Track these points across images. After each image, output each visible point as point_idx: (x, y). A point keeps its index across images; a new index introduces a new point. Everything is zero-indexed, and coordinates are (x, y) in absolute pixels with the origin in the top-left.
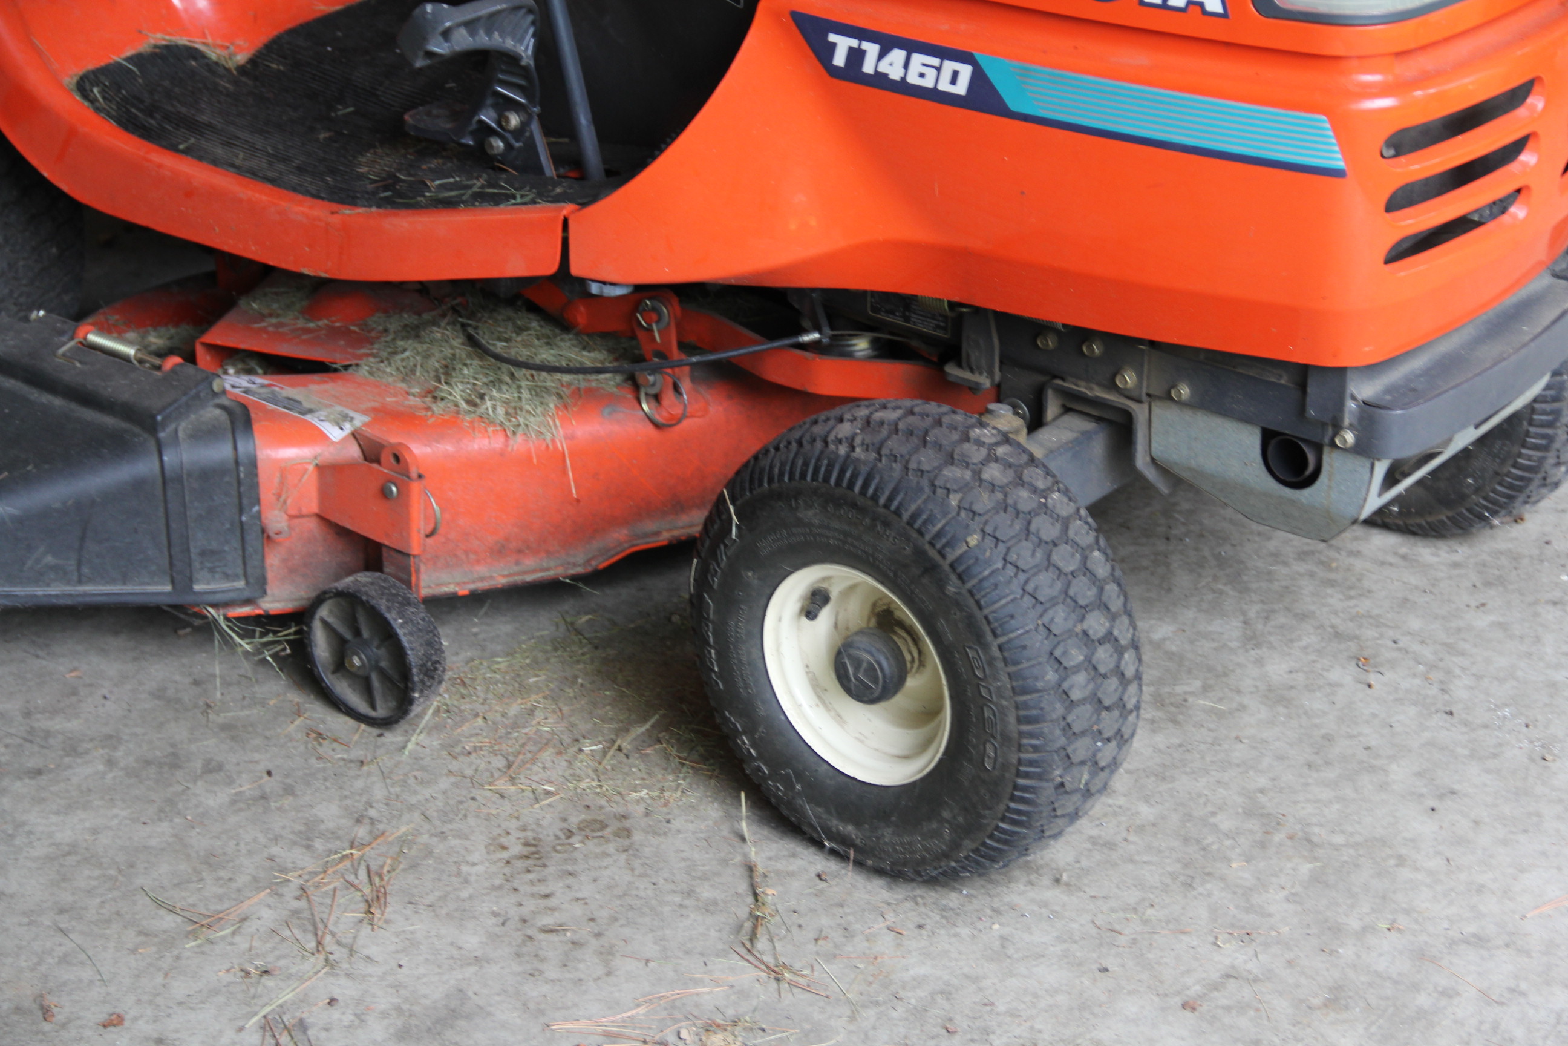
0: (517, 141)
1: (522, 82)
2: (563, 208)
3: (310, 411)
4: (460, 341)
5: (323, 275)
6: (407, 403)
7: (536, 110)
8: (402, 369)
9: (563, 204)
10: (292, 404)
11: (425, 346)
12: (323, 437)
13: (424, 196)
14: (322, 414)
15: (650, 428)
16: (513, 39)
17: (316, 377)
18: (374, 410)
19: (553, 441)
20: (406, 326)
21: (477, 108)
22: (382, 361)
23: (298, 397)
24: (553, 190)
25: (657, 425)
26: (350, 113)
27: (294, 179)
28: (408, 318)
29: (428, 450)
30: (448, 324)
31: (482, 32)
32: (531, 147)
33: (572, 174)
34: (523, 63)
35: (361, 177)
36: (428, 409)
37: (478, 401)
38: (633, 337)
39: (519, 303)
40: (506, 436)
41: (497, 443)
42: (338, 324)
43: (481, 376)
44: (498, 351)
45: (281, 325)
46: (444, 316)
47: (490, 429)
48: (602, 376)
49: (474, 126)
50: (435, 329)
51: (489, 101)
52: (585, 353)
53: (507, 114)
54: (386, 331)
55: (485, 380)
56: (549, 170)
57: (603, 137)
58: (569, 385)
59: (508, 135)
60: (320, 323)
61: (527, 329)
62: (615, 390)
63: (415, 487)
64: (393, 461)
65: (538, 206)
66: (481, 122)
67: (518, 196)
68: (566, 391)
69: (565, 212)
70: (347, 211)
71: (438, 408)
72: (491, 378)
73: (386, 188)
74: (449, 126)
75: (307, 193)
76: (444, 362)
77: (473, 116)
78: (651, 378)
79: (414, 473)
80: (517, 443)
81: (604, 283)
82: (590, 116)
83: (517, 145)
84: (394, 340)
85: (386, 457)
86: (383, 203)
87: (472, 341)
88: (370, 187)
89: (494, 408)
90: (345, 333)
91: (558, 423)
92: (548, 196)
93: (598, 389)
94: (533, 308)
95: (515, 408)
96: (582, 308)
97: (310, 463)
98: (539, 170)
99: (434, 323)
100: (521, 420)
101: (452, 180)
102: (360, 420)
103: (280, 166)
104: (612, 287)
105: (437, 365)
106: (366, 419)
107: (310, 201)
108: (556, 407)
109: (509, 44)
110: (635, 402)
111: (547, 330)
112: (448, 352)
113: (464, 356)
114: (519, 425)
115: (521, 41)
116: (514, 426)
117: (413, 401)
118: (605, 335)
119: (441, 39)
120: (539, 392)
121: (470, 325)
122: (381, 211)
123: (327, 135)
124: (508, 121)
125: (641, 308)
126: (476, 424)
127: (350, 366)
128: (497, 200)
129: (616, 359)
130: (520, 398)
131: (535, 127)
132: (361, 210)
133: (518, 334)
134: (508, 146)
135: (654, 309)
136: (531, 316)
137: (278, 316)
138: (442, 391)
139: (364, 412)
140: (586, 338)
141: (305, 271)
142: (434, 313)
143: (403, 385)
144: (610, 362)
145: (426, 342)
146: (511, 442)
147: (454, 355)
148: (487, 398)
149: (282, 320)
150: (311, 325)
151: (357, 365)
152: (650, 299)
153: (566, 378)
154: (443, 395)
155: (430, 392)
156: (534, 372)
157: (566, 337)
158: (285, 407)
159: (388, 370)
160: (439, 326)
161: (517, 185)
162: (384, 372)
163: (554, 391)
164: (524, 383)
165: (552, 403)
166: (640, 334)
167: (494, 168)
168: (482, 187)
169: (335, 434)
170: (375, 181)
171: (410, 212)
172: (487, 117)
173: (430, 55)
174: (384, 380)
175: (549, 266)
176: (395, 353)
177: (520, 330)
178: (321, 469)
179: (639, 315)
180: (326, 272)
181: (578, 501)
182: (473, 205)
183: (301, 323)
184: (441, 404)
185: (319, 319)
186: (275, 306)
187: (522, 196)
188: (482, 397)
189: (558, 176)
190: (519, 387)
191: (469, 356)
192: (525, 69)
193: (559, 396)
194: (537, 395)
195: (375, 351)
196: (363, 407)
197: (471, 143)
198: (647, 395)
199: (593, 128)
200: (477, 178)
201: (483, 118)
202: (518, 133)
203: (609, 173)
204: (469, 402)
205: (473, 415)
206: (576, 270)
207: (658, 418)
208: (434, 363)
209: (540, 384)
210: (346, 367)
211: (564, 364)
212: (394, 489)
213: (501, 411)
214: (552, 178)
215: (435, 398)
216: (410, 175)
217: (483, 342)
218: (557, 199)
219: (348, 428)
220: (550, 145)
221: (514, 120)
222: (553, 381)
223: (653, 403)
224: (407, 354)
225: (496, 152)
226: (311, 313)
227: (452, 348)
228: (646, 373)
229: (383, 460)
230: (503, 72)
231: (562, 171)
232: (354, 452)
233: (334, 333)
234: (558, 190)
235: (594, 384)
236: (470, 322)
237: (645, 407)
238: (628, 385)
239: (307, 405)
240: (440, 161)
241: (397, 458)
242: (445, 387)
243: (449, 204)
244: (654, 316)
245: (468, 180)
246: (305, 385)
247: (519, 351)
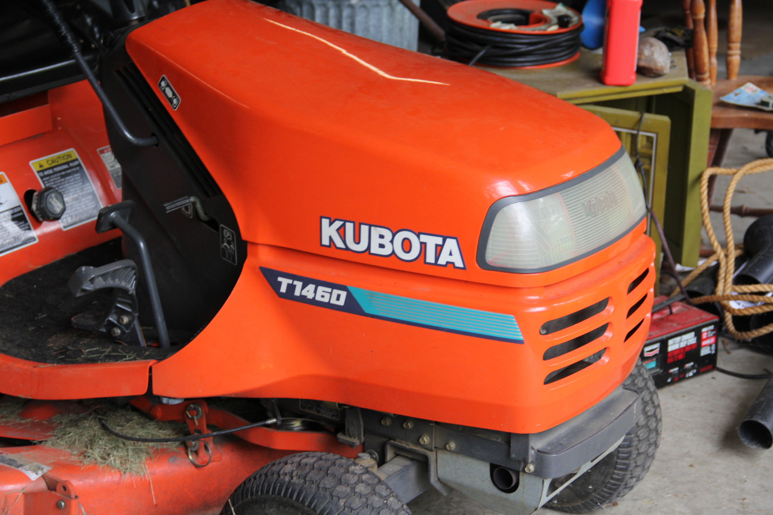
0: (127, 329)
1: (130, 302)
2: (149, 362)
3: (21, 466)
4: (98, 427)
5: (29, 397)
6: (70, 459)
7: (137, 314)
8: (69, 442)
9: (149, 360)
10: (11, 462)
11: (81, 430)
12: (27, 479)
13: (80, 357)
14: (27, 467)
15: (193, 468)
16: (125, 281)
17: (25, 448)
18: (54, 463)
19: (144, 476)
20: (71, 420)
21: (107, 314)
22: (58, 439)
23: (15, 459)
24: (144, 353)
25: (196, 466)
26: (45, 317)
27: (16, 351)
28: (72, 416)
29: (81, 483)
30: (92, 419)
31: (109, 279)
32: (134, 332)
33: (154, 345)
34: (130, 293)
35: (49, 348)
36: (81, 462)
37: (106, 457)
38: (185, 422)
39: (128, 407)
40: (120, 474)
41: (116, 478)
42: (36, 421)
43: (108, 445)
44: (117, 432)
45: (7, 422)
46: (90, 414)
47: (113, 471)
48: (169, 443)
49: (106, 323)
50: (85, 421)
51: (113, 311)
52: (161, 431)
53: (122, 317)
54: (61, 423)
55: (110, 446)
56: (143, 343)
57: (169, 326)
58: (153, 447)
59: (123, 327)
60: (28, 420)
61: (132, 420)
62: (175, 449)
63: (74, 503)
64: (62, 489)
65: (137, 361)
66: (109, 321)
67: (127, 356)
68: (151, 451)
69: (150, 364)
70: (42, 366)
71: (86, 461)
72: (113, 445)
73: (62, 354)
74: (93, 323)
75: (22, 357)
76: (90, 438)
77: (106, 318)
78: (193, 443)
79: (73, 495)
80: (126, 477)
81: (170, 398)
82: (163, 317)
83: (127, 331)
84: (65, 427)
85: (59, 488)
86: (59, 361)
87: (104, 427)
88: (54, 353)
89: (115, 460)
90: (40, 425)
91: (147, 467)
92: (142, 356)
93: (166, 449)
94: (135, 409)
95: (125, 460)
96: (159, 409)
97: (20, 492)
98: (138, 343)
99: (85, 418)
100: (128, 466)
101: (95, 349)
102: (46, 469)
103: (9, 345)
104: (174, 400)
105: (86, 439)
106: (49, 468)
107: (23, 361)
108: (146, 459)
109: (123, 284)
110: (185, 455)
111: (142, 420)
112: (92, 433)
113: (100, 435)
114: (127, 469)
115: (129, 282)
116: (124, 469)
117: (74, 458)
118: (171, 422)
119: (89, 283)
120: (137, 451)
121: (103, 419)
122: (59, 365)
123: (33, 328)
124: (122, 320)
125: (188, 409)
126: (105, 469)
127: (42, 441)
128: (117, 358)
129: (176, 434)
130: (128, 455)
131: (136, 323)
132: (49, 365)
133: (127, 423)
134: (123, 332)
135: (194, 409)
136: (134, 413)
137: (6, 418)
138: (88, 452)
139: (49, 465)
140: (161, 423)
141: (20, 396)
142: (85, 413)
143: (69, 450)
144: (173, 435)
145: (80, 429)
146: (123, 477)
147: (95, 434)
148: (111, 455)
149: (8, 419)
150: (23, 421)
151: (46, 441)
152: (193, 404)
153: (151, 444)
154: (89, 454)
155: (82, 453)
156: (135, 442)
157: (152, 423)
158: (8, 464)
159: (61, 443)
160: (88, 420)
161: (127, 351)
162: (59, 444)
163: (145, 451)
164: (130, 447)
165: (144, 457)
166: (188, 421)
167: (115, 343)
168: (109, 352)
169: (33, 477)
170: (56, 351)
171: (73, 365)
172: (112, 318)
173: (84, 290)
174: (59, 448)
175: (142, 390)
176: (65, 434)
177: (128, 421)
178: (27, 495)
179: (187, 412)
180: (31, 396)
181: (157, 505)
182: (105, 361)
183: (18, 421)
184: (88, 459)
185: (27, 419)
186: (5, 413)
187: (129, 356)
188: (109, 455)
189: (148, 346)
190: (127, 449)
191: (103, 435)
192: (131, 295)
193: (148, 453)
194: (136, 453)
195: (55, 434)
196: (48, 462)
197: (104, 331)
198: (191, 451)
199: (164, 323)
200: (107, 348)
201: (110, 319)
202: (128, 325)
203: (172, 344)
204: (103, 458)
205: (104, 465)
206: (156, 391)
207: (197, 463)
208: (85, 439)
209: (137, 447)
210: (40, 442)
211: (150, 437)
212: (63, 504)
213: (118, 462)
214: (144, 347)
215: (85, 456)
216: (73, 347)
217: (110, 427)
218: (146, 358)
219: (40, 473)
220: (143, 331)
221: (126, 320)
222: (144, 446)
223: (195, 455)
224: (71, 434)
225: (116, 335)
226: (23, 415)
227: (94, 431)
228: (191, 441)
229: (57, 489)
230: (121, 297)
231: (149, 343)
232: (43, 485)
233: (34, 425)
234: (147, 353)
235: (165, 447)
236: (103, 417)
237: (190, 457)
238: (182, 447)
239: (19, 462)
240: (89, 340)
241: (65, 488)
242: (90, 451)
243: (93, 361)
244: (195, 413)
245: (102, 349)
246: (19, 452)
247: (128, 431)
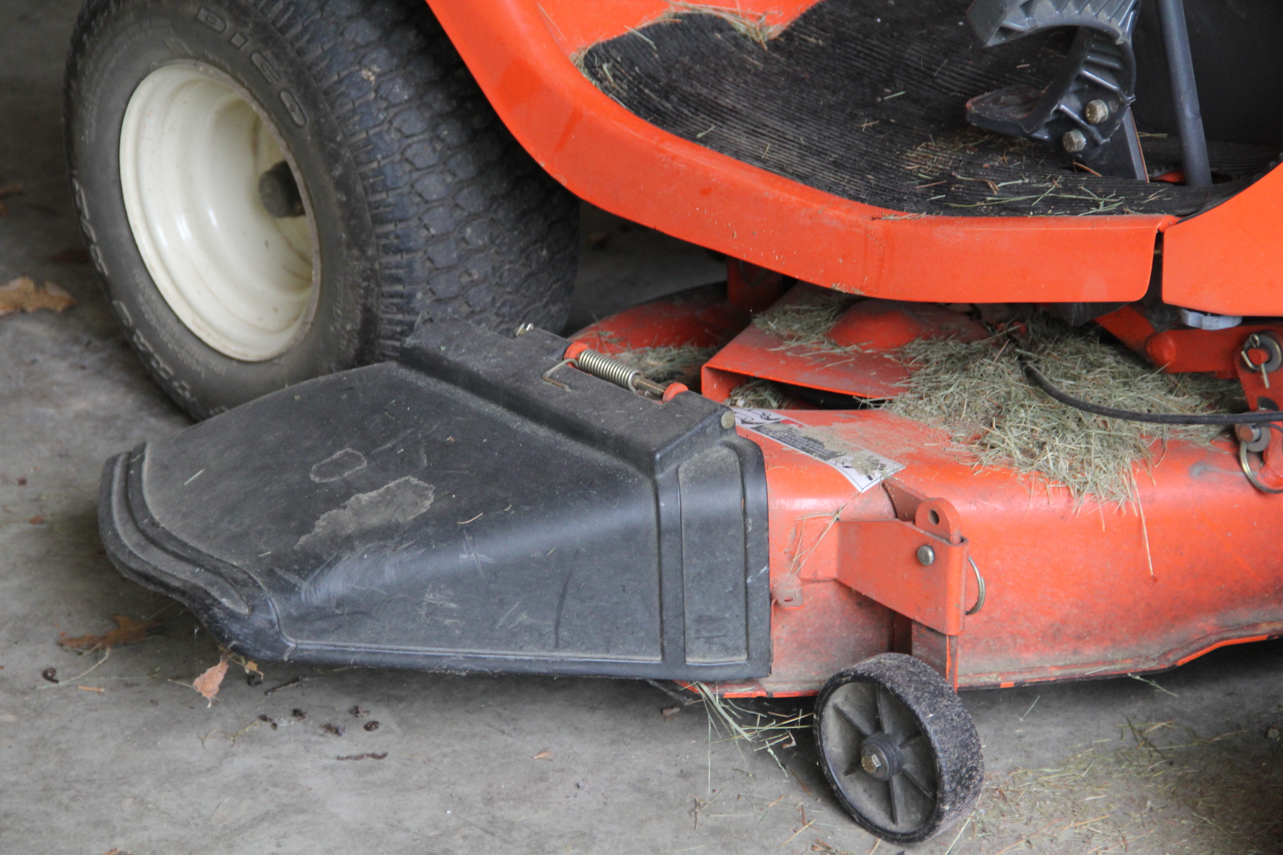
0: (1104, 137)
1: (1116, 65)
2: (1158, 220)
3: (833, 455)
4: (1017, 376)
5: (858, 292)
6: (949, 449)
7: (1131, 98)
8: (944, 408)
9: (1157, 215)
10: (810, 445)
11: (975, 381)
12: (846, 487)
13: (984, 200)
14: (848, 458)
15: (1252, 492)
16: (1108, 14)
17: (842, 414)
18: (910, 456)
19: (1127, 503)
20: (951, 356)
21: (1056, 95)
22: (921, 398)
23: (818, 438)
24: (1145, 198)
25: (1259, 491)
26: (899, 98)
27: (829, 177)
28: (954, 347)
29: (973, 508)
30: (1002, 355)
31: (1071, 4)
32: (1120, 143)
33: (1169, 178)
34: (1119, 42)
35: (909, 175)
36: (975, 458)
37: (1036, 450)
38: (1234, 379)
39: (1092, 333)
40: (1069, 494)
41: (1058, 503)
42: (869, 351)
43: (1041, 421)
44: (1064, 390)
45: (802, 349)
46: (998, 345)
47: (1050, 486)
48: (1191, 427)
49: (1051, 117)
50: (987, 361)
51: (1073, 87)
52: (1172, 397)
53: (1093, 102)
54: (927, 361)
55: (1046, 426)
56: (1141, 172)
57: (1211, 134)
58: (1150, 436)
59: (1092, 129)
60: (848, 349)
61: (1101, 365)
62: (1208, 444)
63: (957, 552)
64: (930, 519)
65: (1125, 216)
66: (1059, 112)
67: (1102, 203)
68: (1146, 443)
69: (1159, 225)
70: (891, 216)
71: (987, 457)
72: (1054, 424)
73: (938, 190)
74: (1020, 116)
75: (844, 193)
76: (996, 402)
77: (1053, 106)
78: (1256, 432)
79: (955, 537)
80: (1082, 503)
81: (1205, 313)
82: (1197, 107)
83: (1104, 141)
84: (936, 372)
85: (923, 515)
86: (941, 207)
87: (1031, 377)
88: (920, 188)
89: (1056, 460)
90: (877, 362)
91: (1134, 482)
92: (1139, 205)
93: (1186, 443)
94: (1109, 340)
95: (1082, 462)
96: (1171, 342)
97: (831, 518)
98: (1129, 172)
99: (985, 353)
100: (1089, 477)
101: (1020, 182)
102: (892, 468)
103: (813, 161)
104: (1215, 319)
105: (987, 404)
106: (900, 467)
107: (847, 203)
108: (1133, 463)
109: (1103, 19)
110: (1234, 462)
111: (1125, 367)
112: (1002, 390)
113: (1021, 396)
114: (1086, 483)
115: (1118, 15)
116: (1079, 483)
117: (957, 448)
118: (1197, 376)
119: (1021, 12)
120: (1111, 443)
121: (1030, 358)
122: (932, 217)
123: (871, 124)
124: (1093, 111)
125: (1247, 345)
126: (1033, 479)
127: (883, 401)
128: (1074, 207)
129: (1211, 406)
130: (1088, 450)
131: (1127, 120)
132: (908, 216)
133: (1088, 372)
134: (1092, 143)
135: (1263, 346)
136: (1106, 349)
137: (799, 338)
138: (991, 436)
139: (898, 459)
140: (1173, 378)
141: (837, 287)
142: (984, 341)
143: (945, 428)
144: (1202, 410)
145: (974, 377)
146: (1075, 503)
147: (1009, 393)
148: (1047, 447)
149: (802, 343)
150: (838, 351)
151: (891, 401)
152: (1259, 333)
153: (1147, 427)
154: (993, 441)
155: (978, 438)
156: (1107, 419)
157: (1151, 377)
158: (803, 449)
159: (928, 408)
160: (993, 359)
161: (1100, 191)
162: (922, 411)
163: (1132, 442)
164: (1094, 432)
165: (1128, 456)
166: (1243, 376)
167: (1071, 168)
168: (1057, 191)
169: (861, 483)
170: (927, 181)
171: (967, 219)
172: (1068, 106)
173: (1005, 31)
174: (923, 421)
175: (1137, 291)
176: (937, 388)
177: (1091, 366)
178: (844, 525)
179: (1243, 353)
180: (861, 289)
181: (1155, 580)
182: (1045, 213)
183: (826, 348)
184: (992, 453)
185: (848, 345)
186: (796, 326)
187: (1106, 204)
188: (1042, 446)
189: (1152, 180)
190: (1088, 436)
191: (1027, 395)
192: (1121, 48)
193: (1136, 448)
194: (1109, 447)
195: (913, 385)
196: (897, 452)
197: (1046, 137)
198: (1248, 451)
199: (1200, 121)
200: (1051, 180)
201: (1063, 107)
202: (1105, 126)
203: (1216, 177)
204: (1024, 452)
205: (1030, 468)
206: (1169, 296)
207: (1261, 482)
208: (984, 403)
209: (1113, 433)
210: (878, 403)
211: (1145, 410)
212: (931, 554)
213: (1064, 464)
214: (1144, 183)
215: (983, 445)
216: (969, 174)
217: (1046, 379)
218: (1150, 209)
219: (878, 478)
220: (1143, 140)
221: (1102, 110)
222: (1129, 430)
223: (1256, 461)
224: (951, 390)
225: (1076, 149)
226: (838, 336)
227: (1006, 385)
228: (1250, 425)
229: (918, 518)
230: (1094, 52)
231: (1157, 174)
232: (883, 506)
233: (864, 361)
234: (1152, 198)
235: (1181, 436)
236: (1030, 354)
237: (1246, 467)
238: (1225, 439)
239: (829, 447)
240: (1006, 158)
241: (936, 517)
242: (997, 432)
243: (1015, 211)
244: (1264, 356)
245: (1038, 182)
246: (829, 424)
247: (1090, 392)
